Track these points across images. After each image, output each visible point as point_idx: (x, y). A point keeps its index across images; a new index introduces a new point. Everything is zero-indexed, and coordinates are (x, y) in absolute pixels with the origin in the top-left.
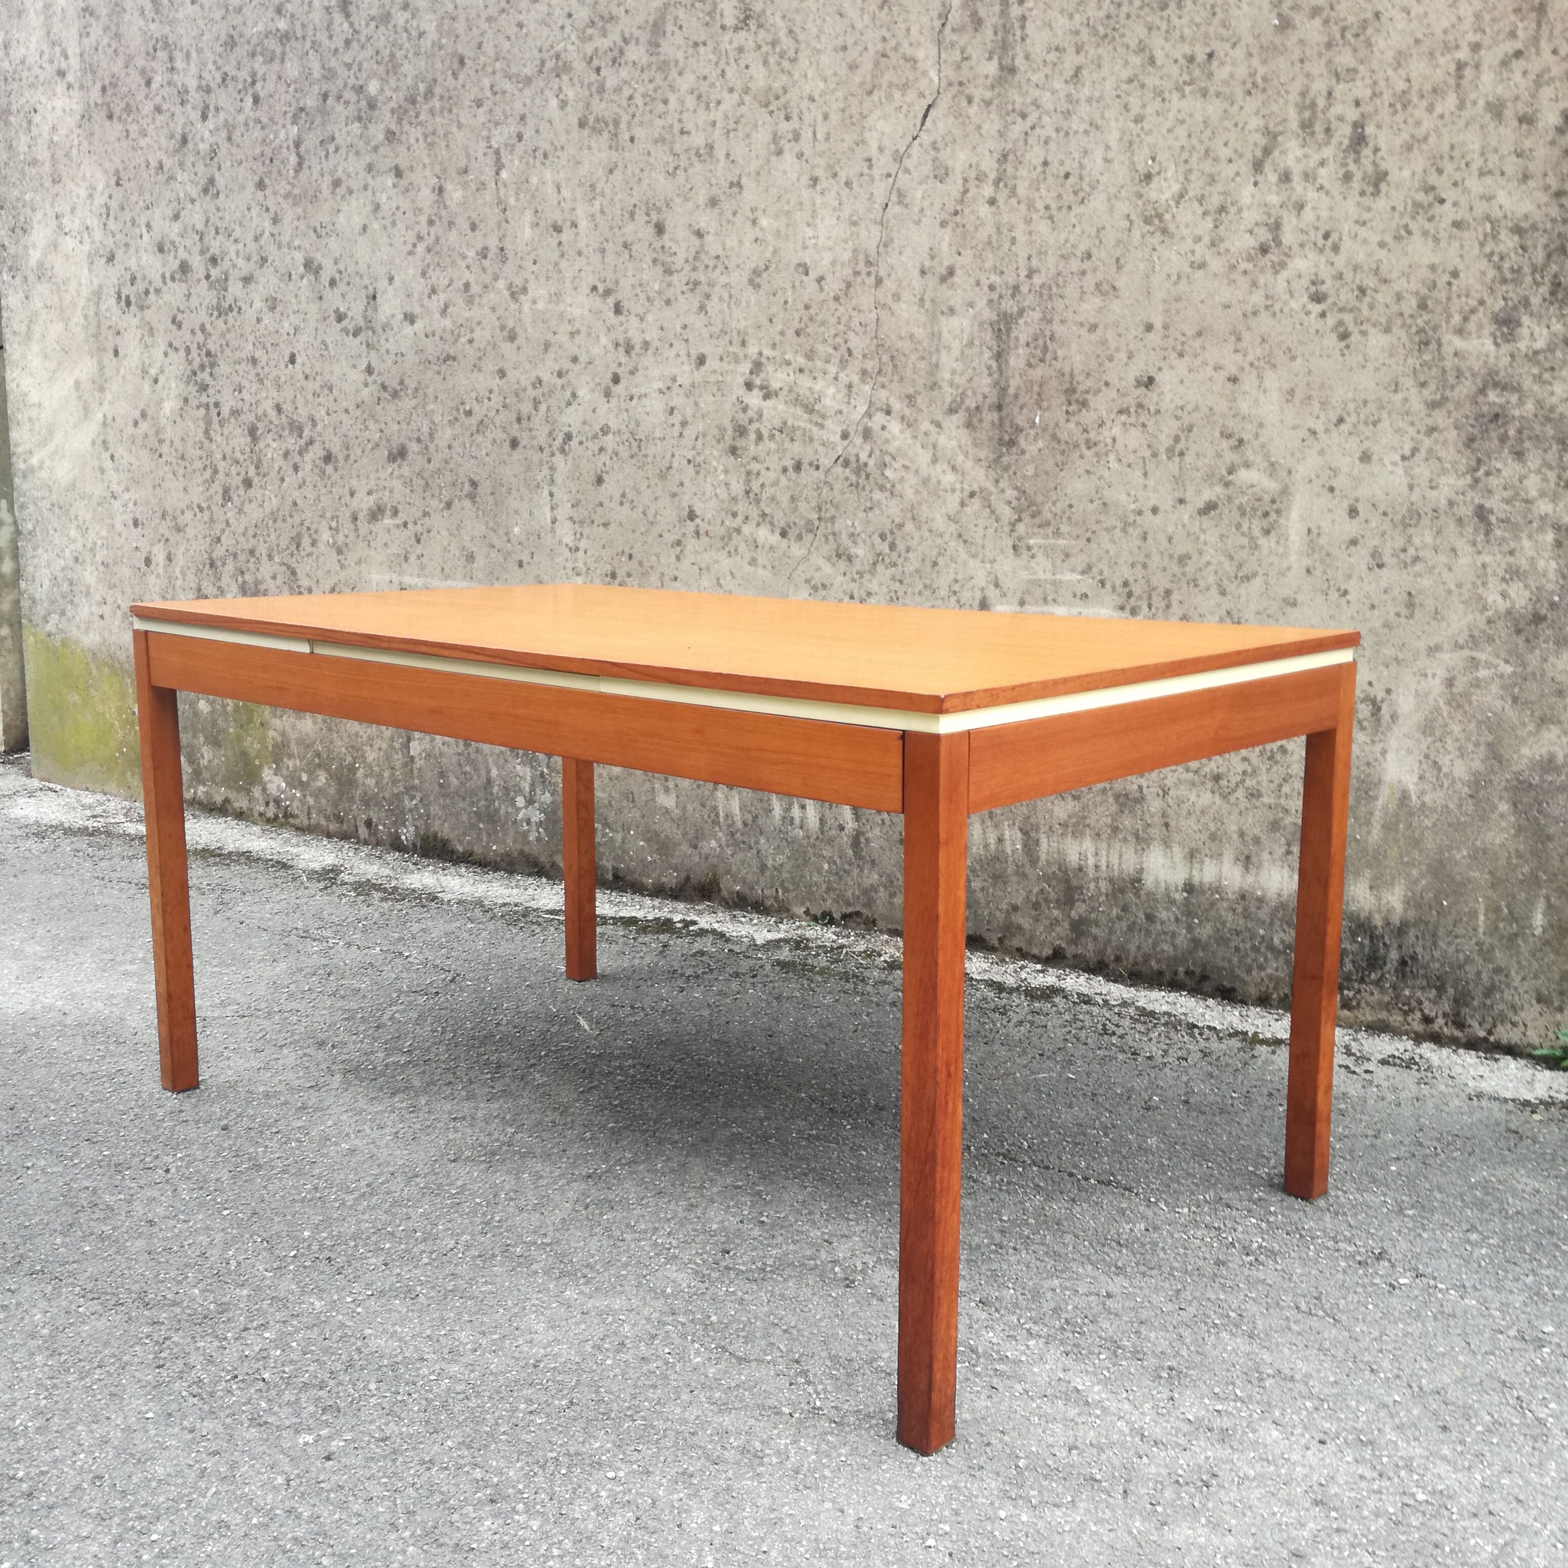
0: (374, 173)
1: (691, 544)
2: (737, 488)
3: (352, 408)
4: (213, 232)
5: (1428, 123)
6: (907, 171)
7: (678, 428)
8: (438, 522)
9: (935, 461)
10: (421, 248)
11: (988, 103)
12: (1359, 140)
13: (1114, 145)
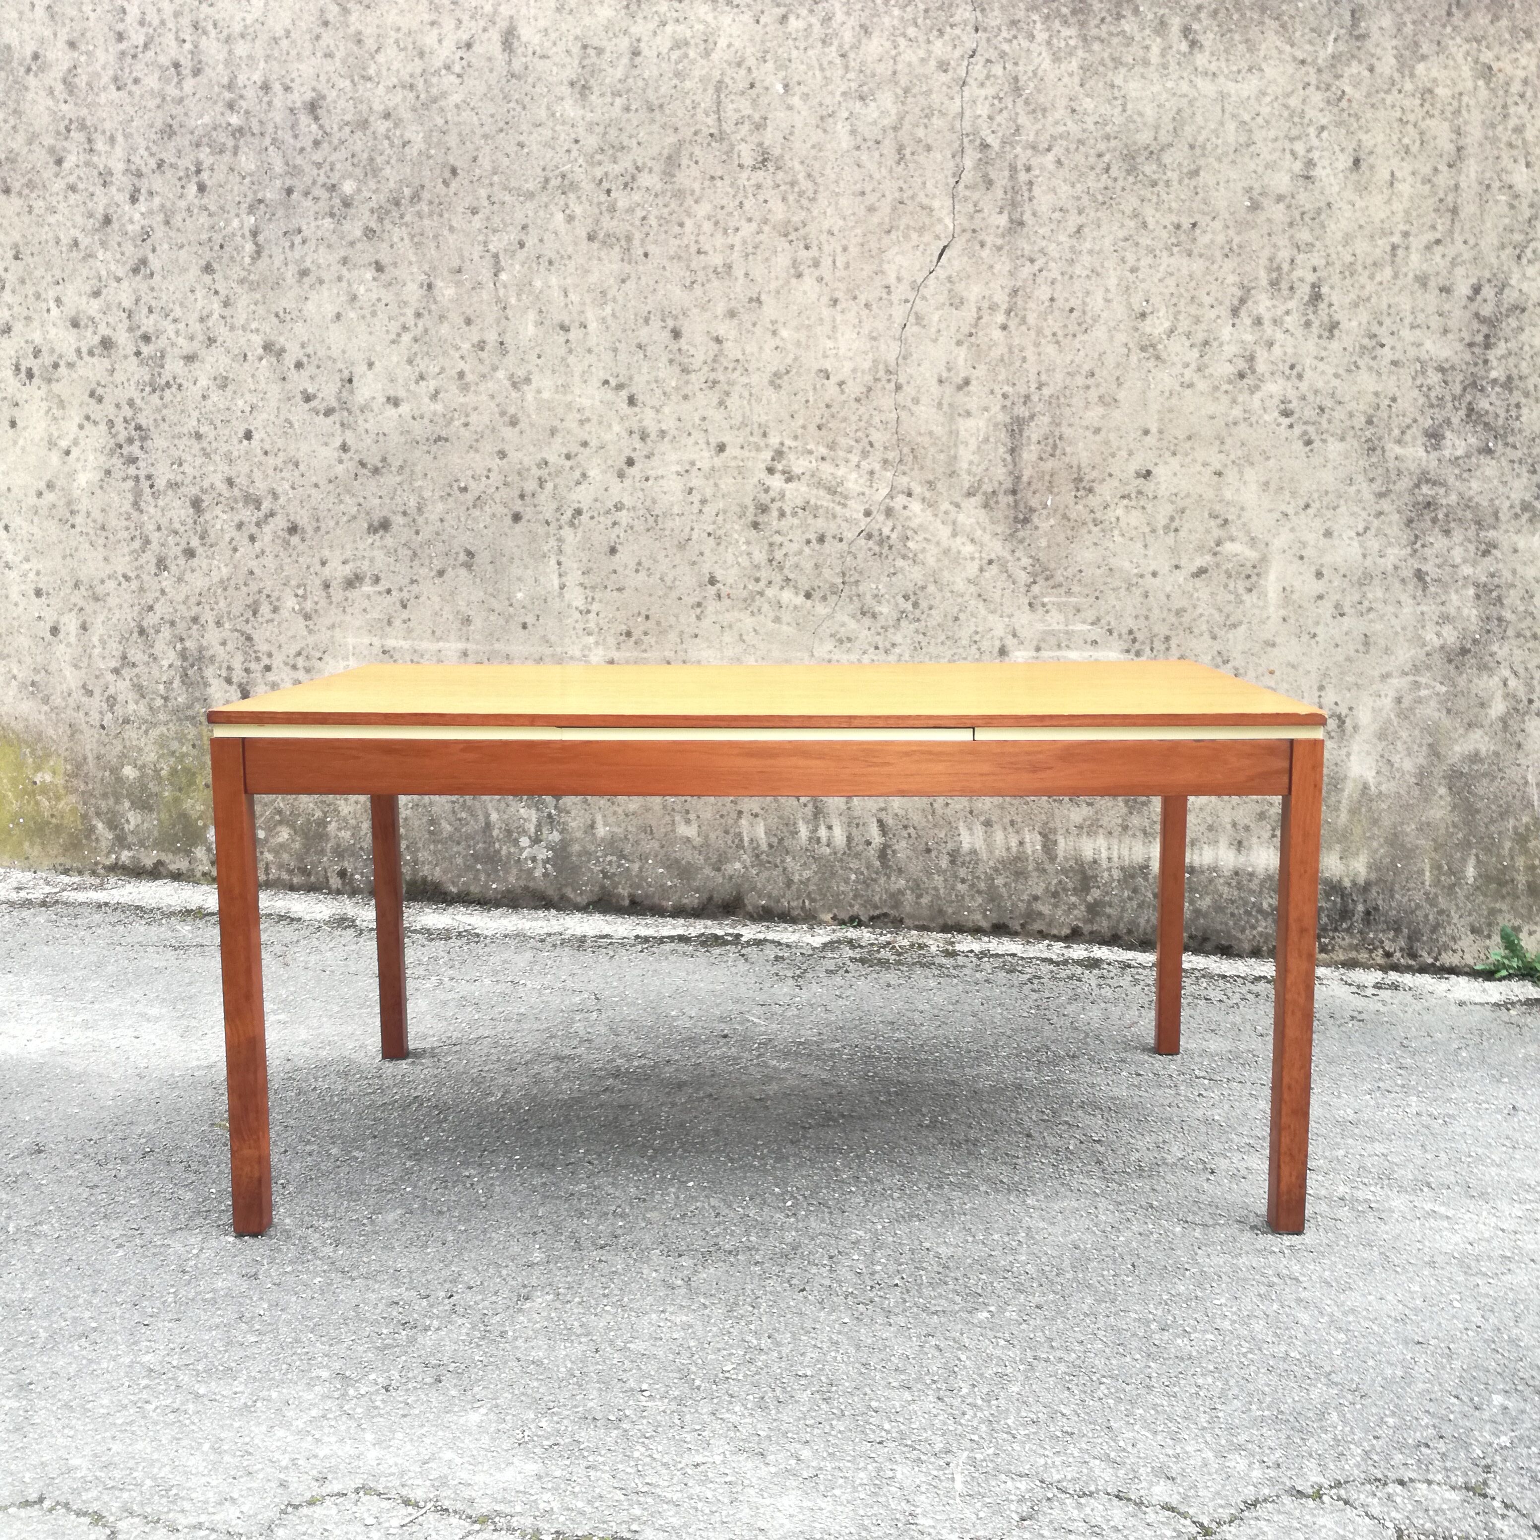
0: (350, 265)
1: (712, 606)
2: (760, 556)
3: (322, 483)
4: (145, 311)
5: (1370, 287)
6: (924, 298)
7: (697, 505)
8: (430, 589)
9: (954, 534)
10: (406, 338)
11: (999, 249)
12: (1316, 297)
13: (1113, 289)
